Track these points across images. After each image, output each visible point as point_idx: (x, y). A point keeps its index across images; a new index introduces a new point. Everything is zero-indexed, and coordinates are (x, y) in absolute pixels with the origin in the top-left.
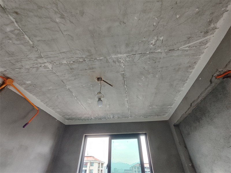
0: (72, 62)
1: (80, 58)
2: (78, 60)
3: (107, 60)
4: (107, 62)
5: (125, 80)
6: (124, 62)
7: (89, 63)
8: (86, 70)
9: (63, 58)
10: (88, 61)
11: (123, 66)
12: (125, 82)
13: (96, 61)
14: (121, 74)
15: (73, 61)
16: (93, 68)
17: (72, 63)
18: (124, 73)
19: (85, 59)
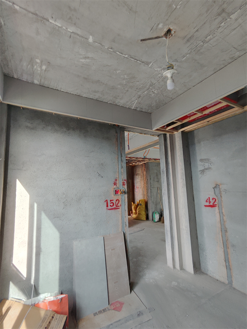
0: (223, 24)
1: (210, 40)
2: (213, 35)
3: (178, 62)
4: (176, 60)
5: (138, 61)
6: (160, 72)
7: (197, 43)
8: (197, 31)
9: (236, 20)
10: (199, 44)
11: (157, 69)
12: (135, 59)
13: (189, 51)
14: (151, 62)
15: (220, 28)
16: (188, 41)
17: (221, 24)
18: (149, 65)
19: (203, 43)
